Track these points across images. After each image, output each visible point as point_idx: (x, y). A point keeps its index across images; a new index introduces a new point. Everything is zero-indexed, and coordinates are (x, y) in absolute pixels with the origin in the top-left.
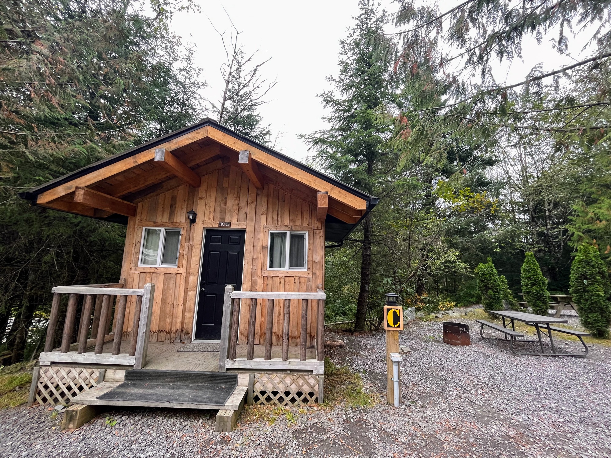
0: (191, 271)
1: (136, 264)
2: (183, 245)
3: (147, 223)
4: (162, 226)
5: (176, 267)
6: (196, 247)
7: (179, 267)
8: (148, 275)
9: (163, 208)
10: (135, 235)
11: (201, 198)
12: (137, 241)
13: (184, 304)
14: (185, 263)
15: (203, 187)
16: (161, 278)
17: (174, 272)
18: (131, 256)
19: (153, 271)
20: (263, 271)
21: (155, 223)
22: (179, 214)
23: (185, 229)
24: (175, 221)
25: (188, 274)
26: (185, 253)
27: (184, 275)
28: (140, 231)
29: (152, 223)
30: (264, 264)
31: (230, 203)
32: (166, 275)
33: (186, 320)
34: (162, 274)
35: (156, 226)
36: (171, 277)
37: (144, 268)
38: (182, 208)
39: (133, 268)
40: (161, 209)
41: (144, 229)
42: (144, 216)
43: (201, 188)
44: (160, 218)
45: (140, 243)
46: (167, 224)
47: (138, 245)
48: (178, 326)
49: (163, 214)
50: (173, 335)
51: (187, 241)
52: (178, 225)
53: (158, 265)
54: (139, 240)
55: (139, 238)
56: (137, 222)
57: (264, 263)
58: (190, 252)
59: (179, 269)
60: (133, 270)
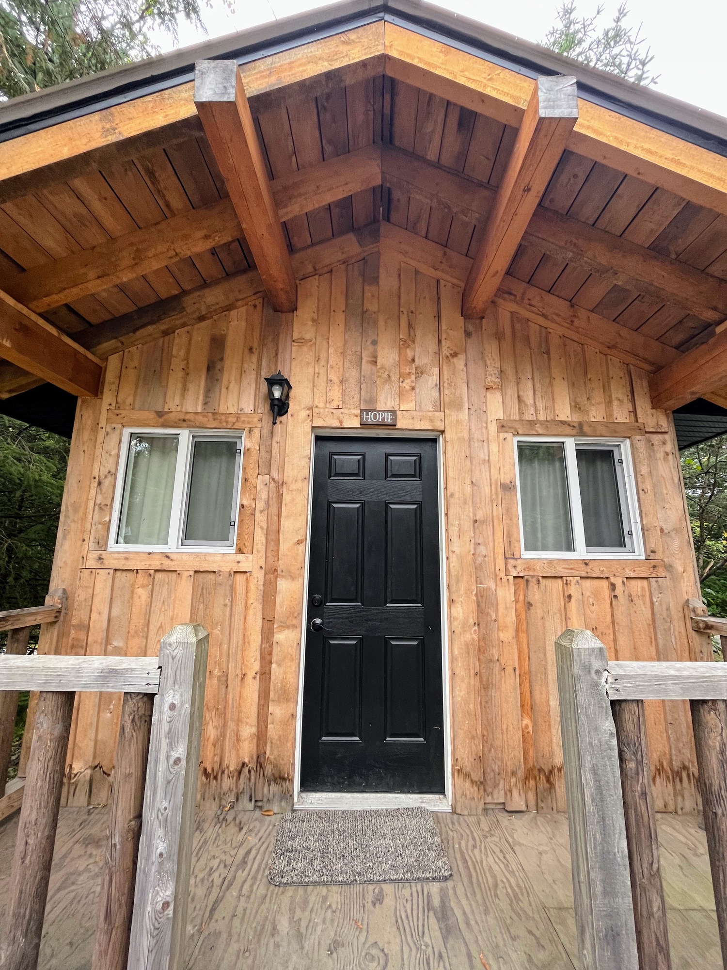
0: (281, 565)
1: (101, 544)
2: (252, 480)
3: (137, 415)
4: (183, 423)
5: (233, 550)
6: (294, 486)
7: (240, 551)
8: (141, 579)
9: (186, 372)
10: (98, 452)
11: (302, 341)
12: (104, 471)
13: (265, 674)
14: (260, 537)
15: (306, 311)
16: (185, 588)
17: (227, 566)
18: (84, 519)
19: (156, 564)
20: (511, 562)
21: (160, 414)
22: (233, 386)
23: (257, 432)
24: (222, 409)
25: (272, 573)
26: (260, 505)
27: (259, 576)
28: (114, 439)
29: (152, 415)
30: (510, 540)
31: (388, 356)
32: (200, 577)
33: (273, 731)
34: (186, 574)
35: (163, 426)
36: (217, 585)
37: (127, 556)
38: (242, 372)
39: (93, 556)
40: (181, 374)
41: (126, 432)
42: (126, 394)
43: (299, 312)
44: (177, 401)
45: (115, 475)
46: (200, 418)
47: (107, 483)
48: (247, 751)
49: (185, 389)
50: (227, 783)
51: (264, 470)
52: (232, 419)
53: (173, 543)
54: (110, 466)
55: (112, 460)
56: (104, 412)
57: (509, 535)
58: (274, 502)
59: (240, 557)
60: (91, 563)
